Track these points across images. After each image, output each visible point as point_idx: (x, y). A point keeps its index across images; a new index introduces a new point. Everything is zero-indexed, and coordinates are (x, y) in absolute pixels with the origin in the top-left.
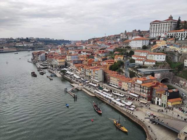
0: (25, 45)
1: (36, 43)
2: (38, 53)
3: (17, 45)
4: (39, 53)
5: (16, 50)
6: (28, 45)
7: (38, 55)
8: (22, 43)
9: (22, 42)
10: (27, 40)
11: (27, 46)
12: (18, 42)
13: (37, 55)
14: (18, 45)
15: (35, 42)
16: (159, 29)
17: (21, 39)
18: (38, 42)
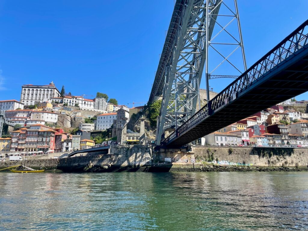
16: (36, 95)
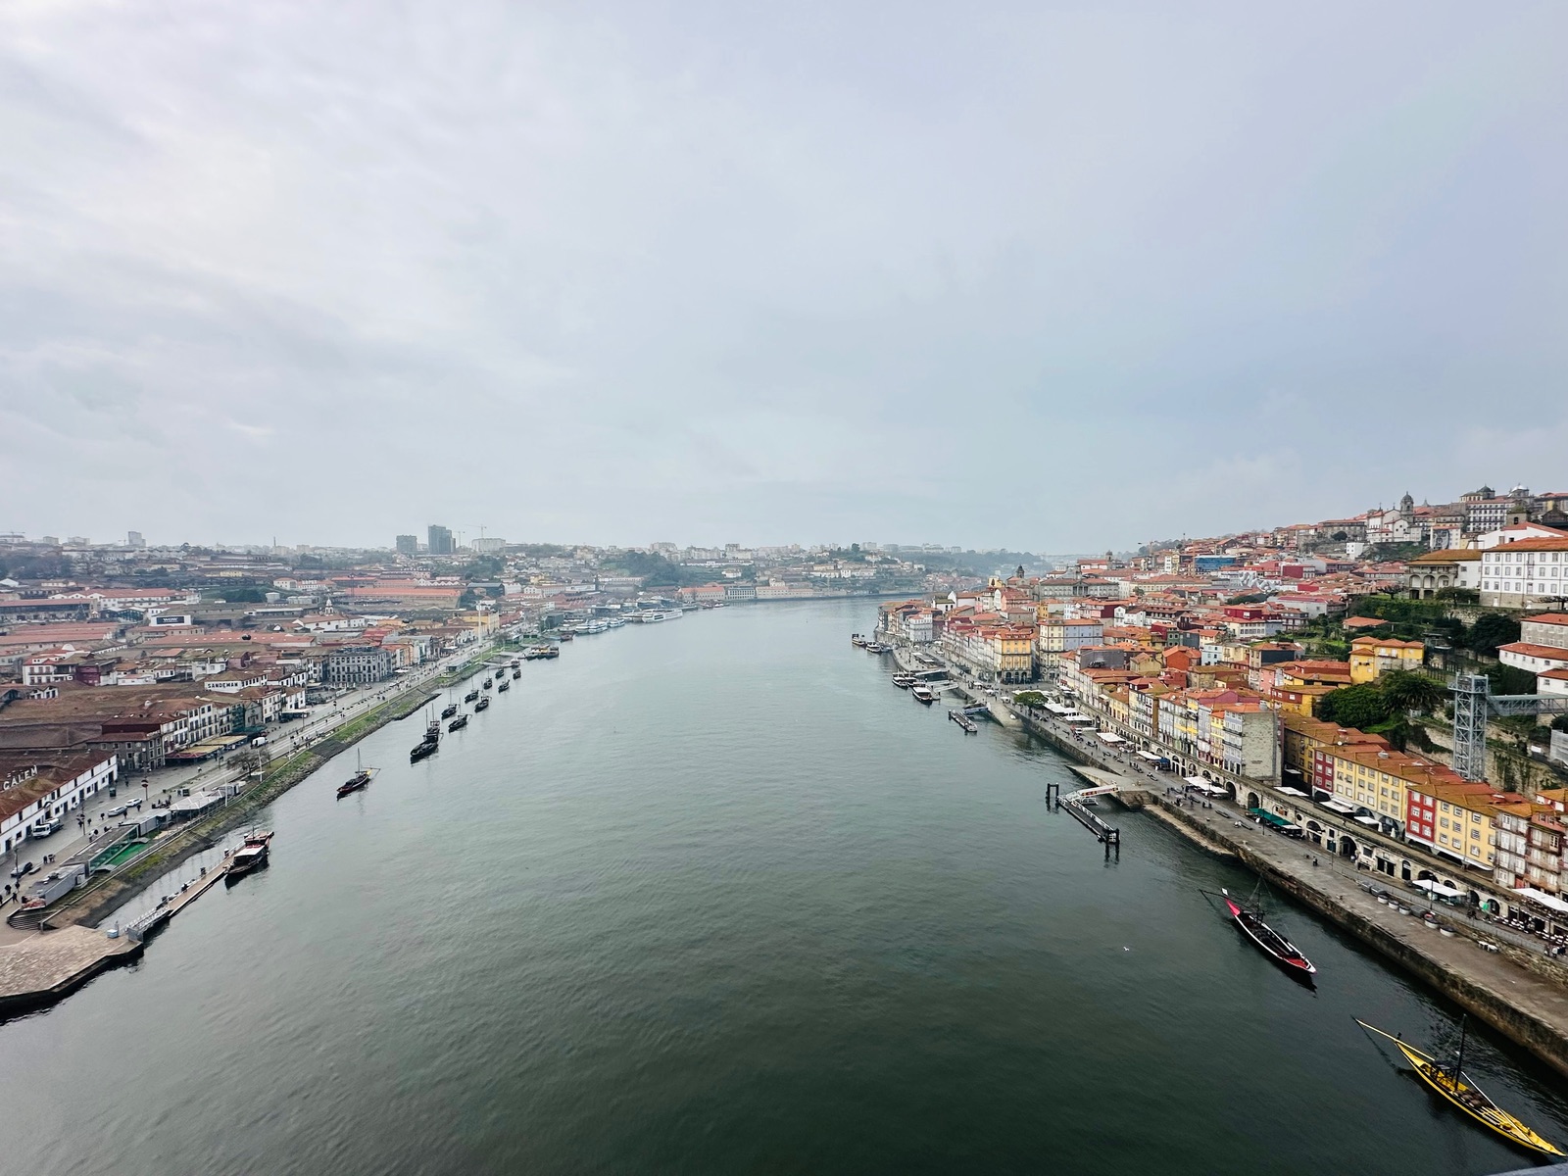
0: (846, 574)
1: (886, 566)
2: (907, 610)
3: (818, 574)
4: (906, 607)
5: (809, 593)
6: (855, 574)
7: (905, 614)
8: (836, 567)
9: (836, 562)
10: (856, 555)
11: (853, 576)
12: (822, 562)
13: (901, 615)
14: (818, 571)
15: (885, 561)
17: (831, 552)
18: (895, 562)
